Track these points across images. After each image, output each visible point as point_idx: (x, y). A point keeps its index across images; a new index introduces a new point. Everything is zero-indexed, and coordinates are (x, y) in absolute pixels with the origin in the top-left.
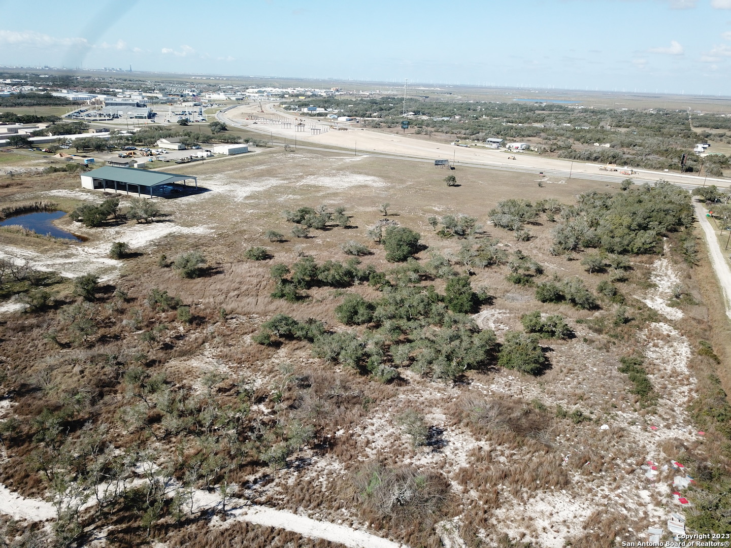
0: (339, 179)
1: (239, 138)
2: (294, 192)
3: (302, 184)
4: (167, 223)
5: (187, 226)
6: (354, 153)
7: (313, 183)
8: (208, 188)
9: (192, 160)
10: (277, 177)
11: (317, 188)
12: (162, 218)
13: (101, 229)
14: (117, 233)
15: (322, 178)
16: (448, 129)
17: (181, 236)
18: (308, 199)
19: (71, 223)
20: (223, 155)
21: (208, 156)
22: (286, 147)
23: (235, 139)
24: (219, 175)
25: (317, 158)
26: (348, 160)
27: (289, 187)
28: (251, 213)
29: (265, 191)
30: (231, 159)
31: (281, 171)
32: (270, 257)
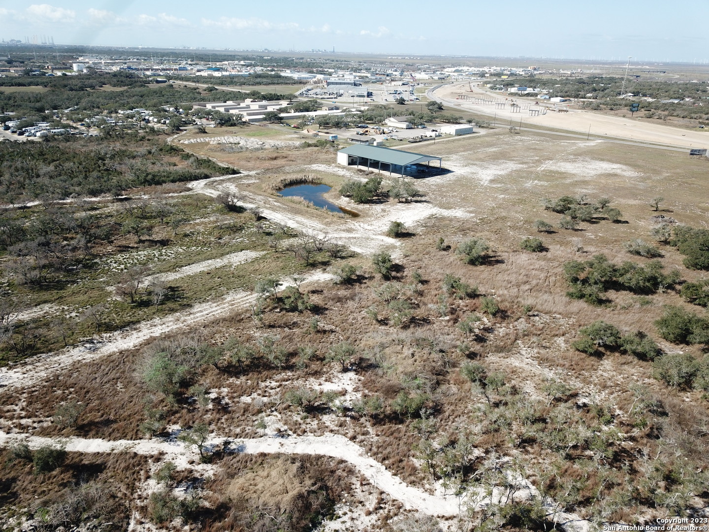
0: (580, 165)
1: (461, 118)
2: (538, 177)
3: (543, 169)
4: (425, 203)
5: (445, 208)
6: (587, 137)
7: (554, 168)
8: (450, 169)
9: (422, 139)
10: (513, 160)
11: (563, 175)
12: (419, 199)
13: (367, 206)
14: (384, 211)
15: (562, 164)
16: (686, 113)
17: (443, 218)
18: (557, 186)
19: (339, 198)
20: (450, 135)
21: (436, 136)
22: (511, 129)
23: (456, 119)
24: (454, 157)
25: (547, 141)
26: (582, 144)
27: (532, 172)
28: (504, 199)
29: (508, 175)
30: (459, 140)
31: (515, 154)
32: (547, 250)
